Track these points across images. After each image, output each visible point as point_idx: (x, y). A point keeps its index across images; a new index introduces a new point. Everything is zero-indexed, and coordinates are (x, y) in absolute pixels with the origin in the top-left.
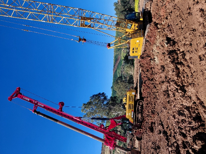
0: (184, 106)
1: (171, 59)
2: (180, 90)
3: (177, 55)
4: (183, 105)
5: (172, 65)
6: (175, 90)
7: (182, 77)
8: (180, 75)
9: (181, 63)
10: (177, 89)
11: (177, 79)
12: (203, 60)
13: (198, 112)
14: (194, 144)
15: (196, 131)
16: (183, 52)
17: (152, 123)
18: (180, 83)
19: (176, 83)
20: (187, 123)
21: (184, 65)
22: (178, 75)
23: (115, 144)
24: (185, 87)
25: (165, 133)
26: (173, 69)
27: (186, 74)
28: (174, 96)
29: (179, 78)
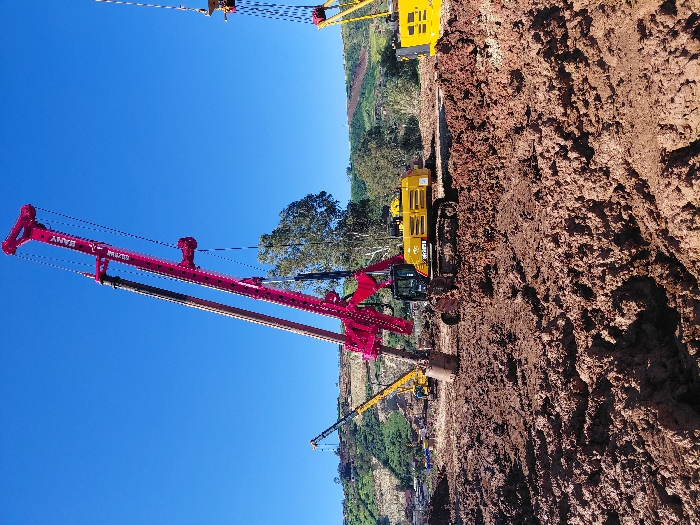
0: (587, 202)
1: (542, 44)
2: (573, 149)
3: (564, 26)
4: (581, 198)
5: (547, 65)
6: (557, 153)
7: (580, 104)
8: (574, 99)
9: (577, 57)
10: (563, 148)
11: (565, 114)
12: (651, 35)
13: (630, 216)
14: (614, 315)
15: (624, 275)
16: (583, 12)
17: (487, 267)
18: (573, 128)
19: (560, 130)
20: (596, 254)
21: (586, 59)
22: (566, 101)
23: (378, 344)
24: (591, 139)
25: (529, 293)
26: (550, 79)
27: (595, 92)
28: (555, 173)
29: (569, 112)
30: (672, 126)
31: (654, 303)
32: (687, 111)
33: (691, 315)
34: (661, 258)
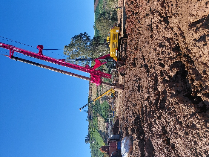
0: (166, 37)
2: (163, 21)
4: (164, 37)
6: (158, 22)
7: (167, 7)
8: (165, 5)
10: (160, 20)
11: (162, 10)
13: (177, 43)
14: (170, 72)
15: (174, 60)
17: (135, 59)
18: (164, 14)
19: (160, 15)
20: (166, 54)
22: (163, 6)
23: (101, 81)
24: (168, 17)
25: (146, 66)
27: (171, 3)
28: (157, 28)
29: (163, 9)
30: (193, 14)
31: (181, 69)
32: (198, 10)
33: (191, 72)
34: (185, 56)
